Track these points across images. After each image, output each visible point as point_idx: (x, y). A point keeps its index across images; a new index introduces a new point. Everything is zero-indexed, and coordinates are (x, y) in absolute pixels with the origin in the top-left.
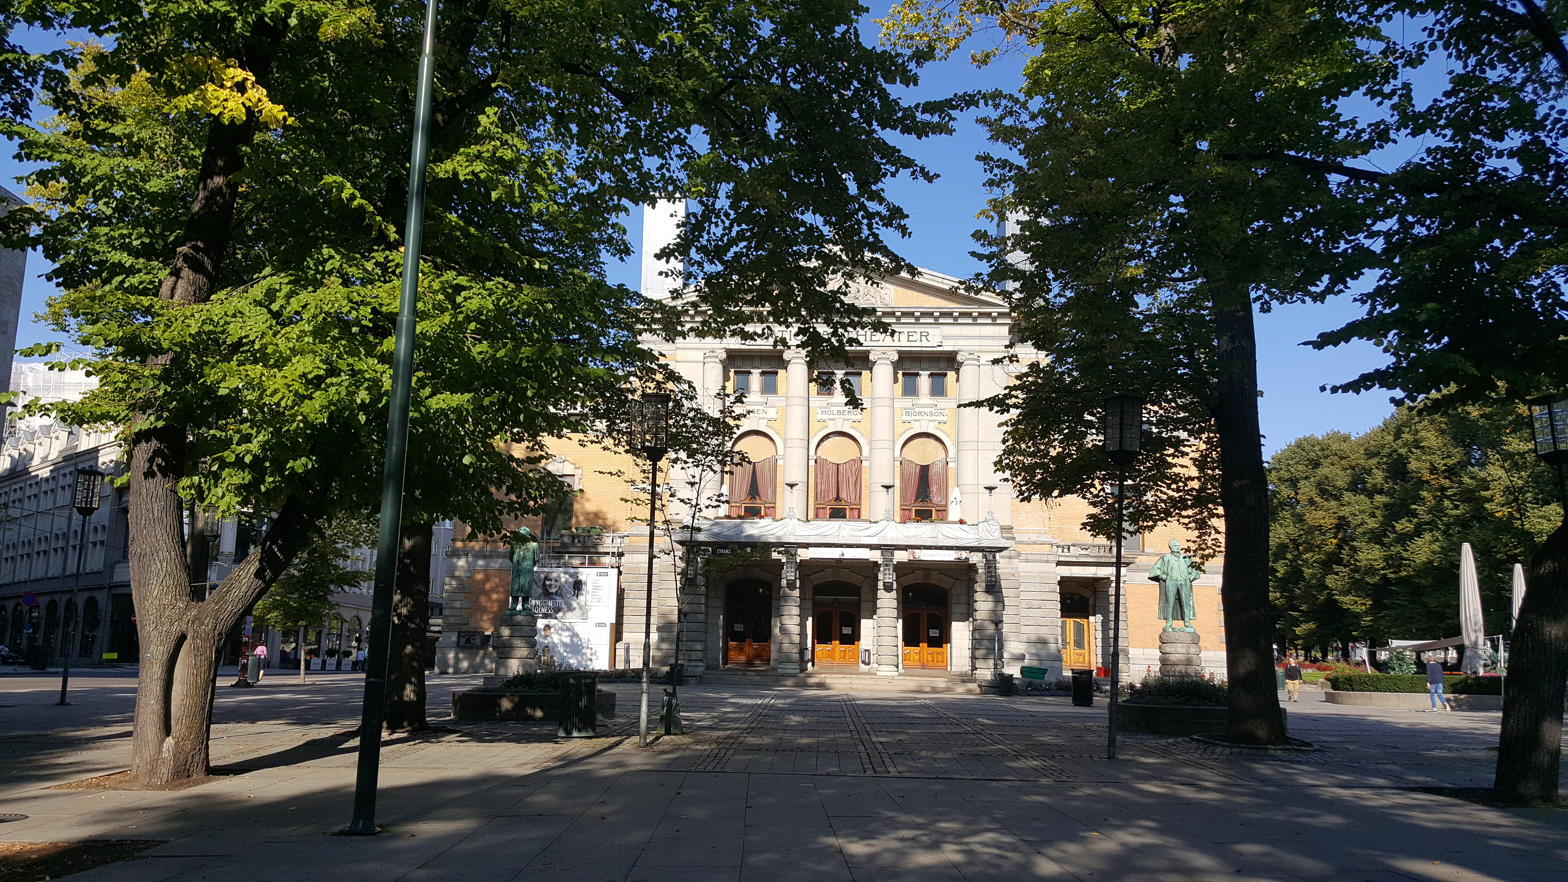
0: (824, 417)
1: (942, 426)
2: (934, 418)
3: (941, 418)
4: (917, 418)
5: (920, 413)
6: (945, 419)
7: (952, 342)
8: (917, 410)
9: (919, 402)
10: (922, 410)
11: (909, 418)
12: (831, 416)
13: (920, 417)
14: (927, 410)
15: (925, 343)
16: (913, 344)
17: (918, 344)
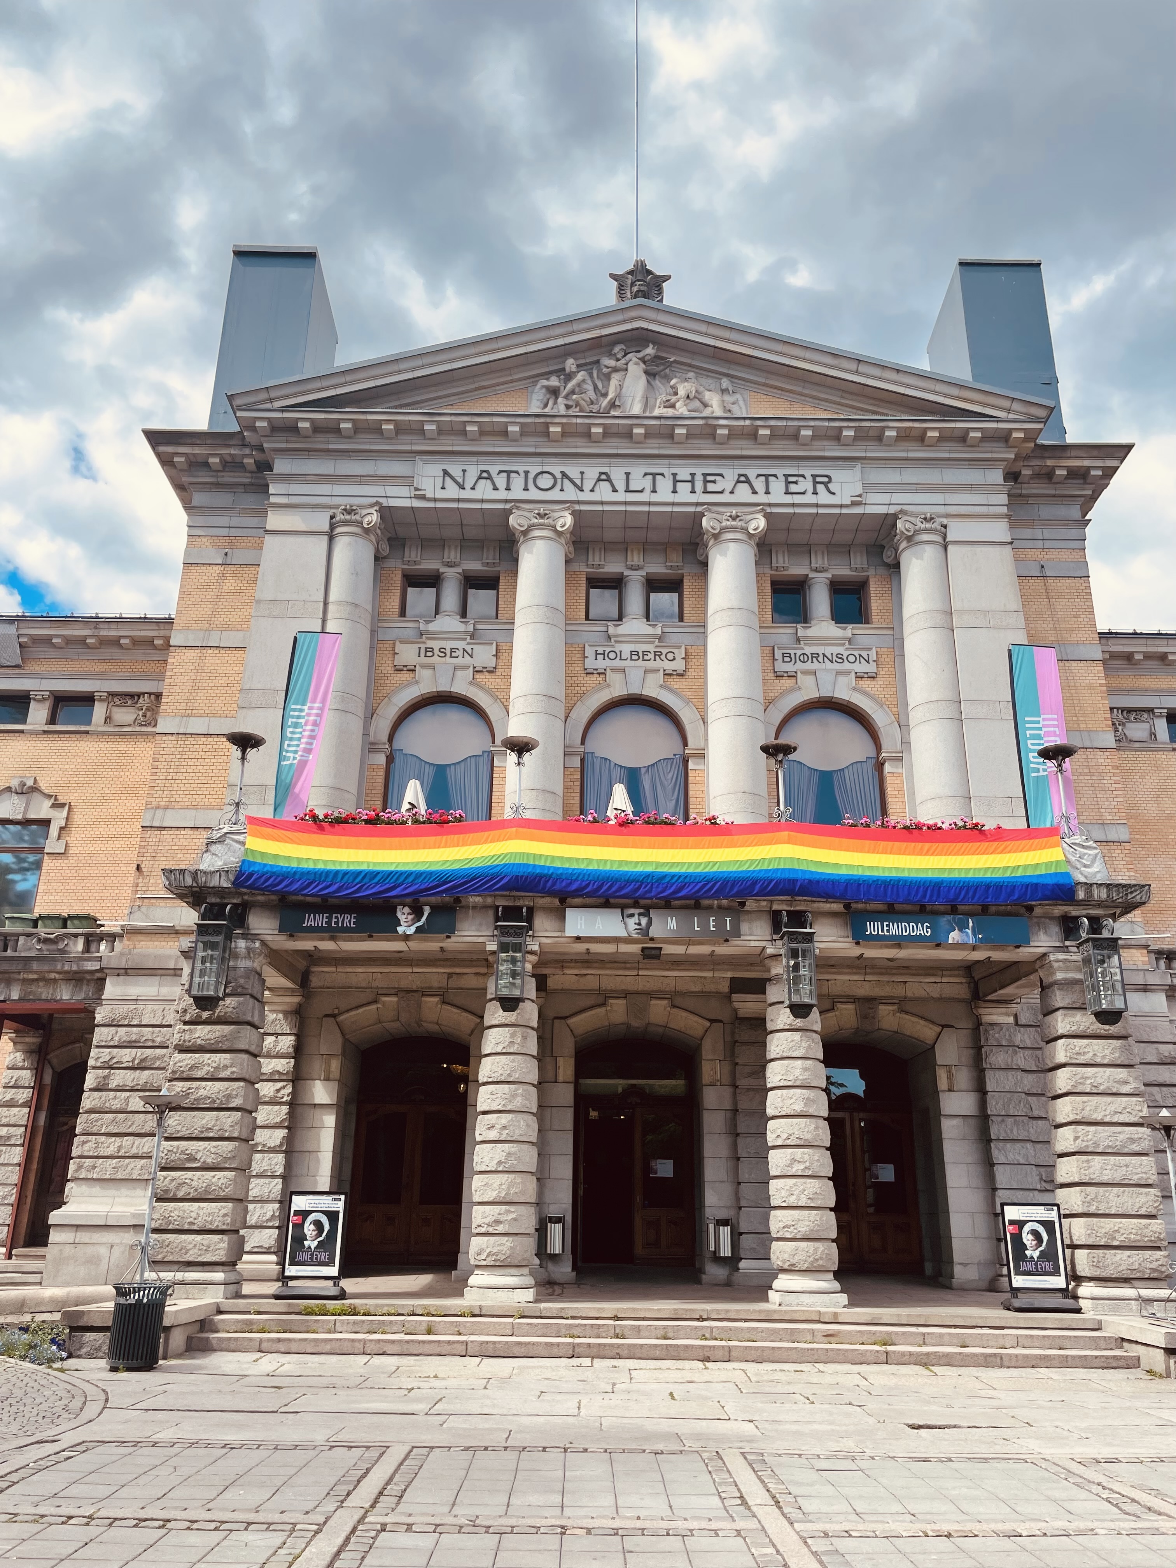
0: (601, 664)
1: (865, 684)
2: (846, 666)
3: (862, 667)
4: (809, 666)
5: (815, 656)
6: (871, 668)
7: (884, 498)
8: (809, 650)
9: (811, 632)
10: (820, 650)
11: (790, 667)
12: (617, 663)
13: (815, 665)
14: (830, 651)
15: (824, 497)
16: (798, 499)
17: (809, 499)
